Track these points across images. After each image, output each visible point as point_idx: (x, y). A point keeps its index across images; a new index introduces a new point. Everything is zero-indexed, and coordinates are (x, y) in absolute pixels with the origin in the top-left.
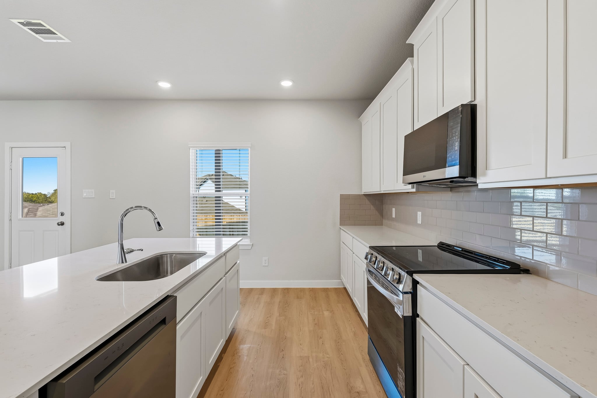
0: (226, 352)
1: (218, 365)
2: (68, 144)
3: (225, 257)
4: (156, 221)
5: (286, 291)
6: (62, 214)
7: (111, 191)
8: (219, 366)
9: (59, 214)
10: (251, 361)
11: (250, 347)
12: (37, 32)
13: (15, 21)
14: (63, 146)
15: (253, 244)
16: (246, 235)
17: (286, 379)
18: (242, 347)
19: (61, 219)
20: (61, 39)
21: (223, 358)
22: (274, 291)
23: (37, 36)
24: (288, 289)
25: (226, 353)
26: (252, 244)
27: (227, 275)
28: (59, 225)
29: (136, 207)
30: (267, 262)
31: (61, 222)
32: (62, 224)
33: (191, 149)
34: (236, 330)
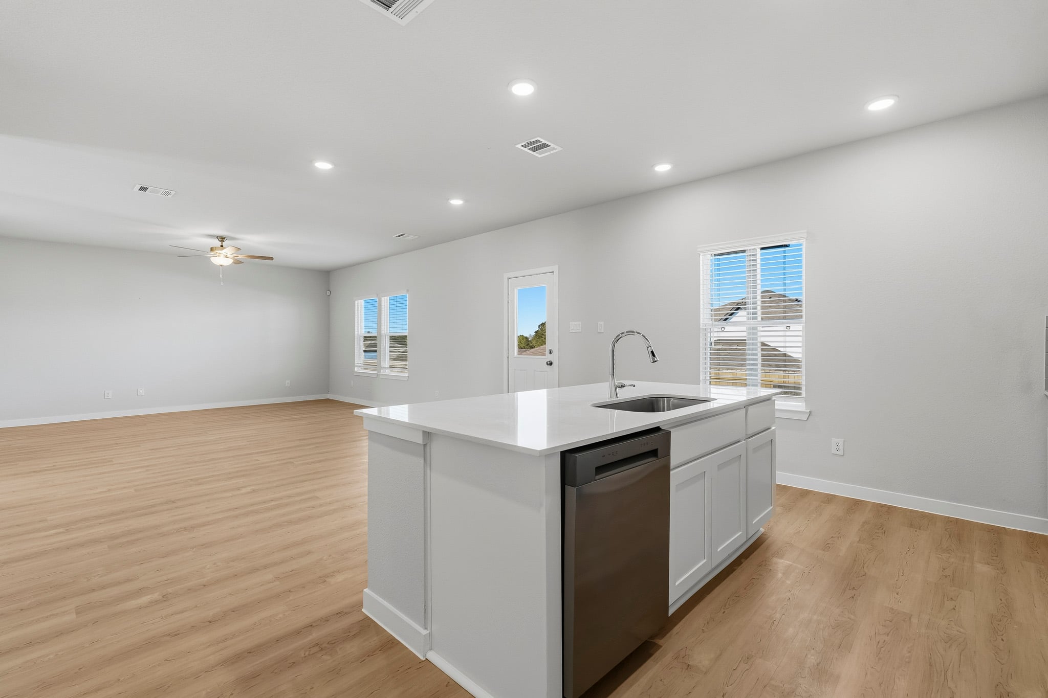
0: (748, 557)
1: (735, 568)
2: (555, 268)
3: (745, 411)
4: (650, 350)
5: (885, 511)
6: (551, 353)
7: (599, 323)
8: (735, 570)
9: (547, 352)
10: (788, 582)
11: (791, 565)
12: (534, 150)
13: (519, 146)
14: (550, 271)
15: (810, 412)
16: (799, 394)
17: (851, 625)
18: (775, 560)
19: (549, 358)
20: (554, 149)
21: (742, 563)
22: (855, 505)
23: (534, 153)
24: (889, 508)
25: (748, 559)
26: (808, 411)
27: (750, 439)
28: (548, 364)
29: (627, 332)
30: (841, 448)
31: (550, 361)
32: (551, 364)
33: (701, 254)
34: (769, 537)
